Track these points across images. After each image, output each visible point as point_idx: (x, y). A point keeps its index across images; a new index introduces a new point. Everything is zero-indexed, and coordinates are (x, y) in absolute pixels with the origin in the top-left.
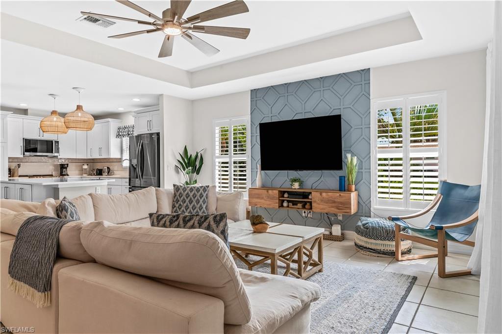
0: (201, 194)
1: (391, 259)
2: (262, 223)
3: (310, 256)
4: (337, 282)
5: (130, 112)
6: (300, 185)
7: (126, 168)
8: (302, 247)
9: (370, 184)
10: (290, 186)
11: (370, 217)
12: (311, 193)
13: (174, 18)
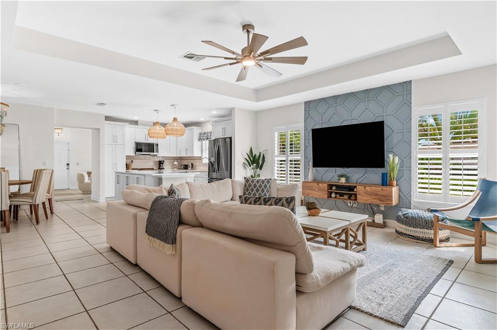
0: (265, 185)
1: (429, 245)
2: (315, 208)
3: (355, 237)
4: (379, 260)
5: (209, 121)
6: (346, 180)
7: (205, 164)
8: (349, 229)
9: (411, 181)
10: (338, 181)
11: (410, 208)
12: (356, 187)
13: (251, 54)
